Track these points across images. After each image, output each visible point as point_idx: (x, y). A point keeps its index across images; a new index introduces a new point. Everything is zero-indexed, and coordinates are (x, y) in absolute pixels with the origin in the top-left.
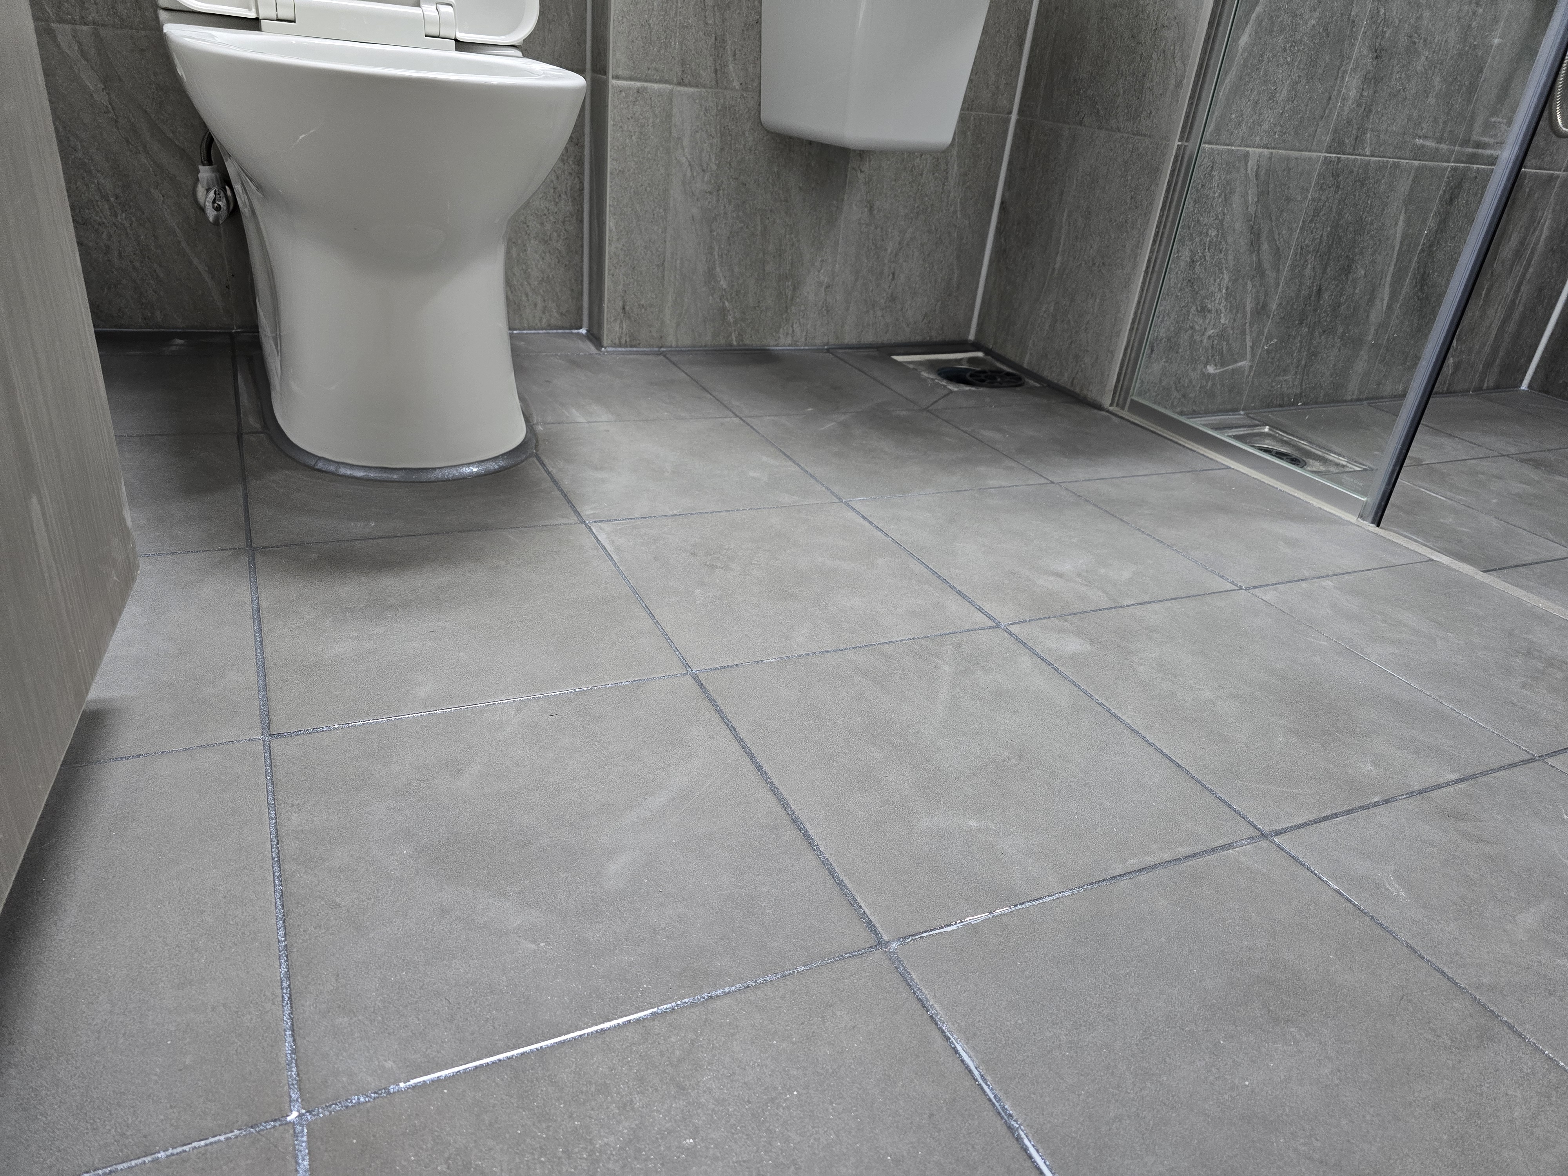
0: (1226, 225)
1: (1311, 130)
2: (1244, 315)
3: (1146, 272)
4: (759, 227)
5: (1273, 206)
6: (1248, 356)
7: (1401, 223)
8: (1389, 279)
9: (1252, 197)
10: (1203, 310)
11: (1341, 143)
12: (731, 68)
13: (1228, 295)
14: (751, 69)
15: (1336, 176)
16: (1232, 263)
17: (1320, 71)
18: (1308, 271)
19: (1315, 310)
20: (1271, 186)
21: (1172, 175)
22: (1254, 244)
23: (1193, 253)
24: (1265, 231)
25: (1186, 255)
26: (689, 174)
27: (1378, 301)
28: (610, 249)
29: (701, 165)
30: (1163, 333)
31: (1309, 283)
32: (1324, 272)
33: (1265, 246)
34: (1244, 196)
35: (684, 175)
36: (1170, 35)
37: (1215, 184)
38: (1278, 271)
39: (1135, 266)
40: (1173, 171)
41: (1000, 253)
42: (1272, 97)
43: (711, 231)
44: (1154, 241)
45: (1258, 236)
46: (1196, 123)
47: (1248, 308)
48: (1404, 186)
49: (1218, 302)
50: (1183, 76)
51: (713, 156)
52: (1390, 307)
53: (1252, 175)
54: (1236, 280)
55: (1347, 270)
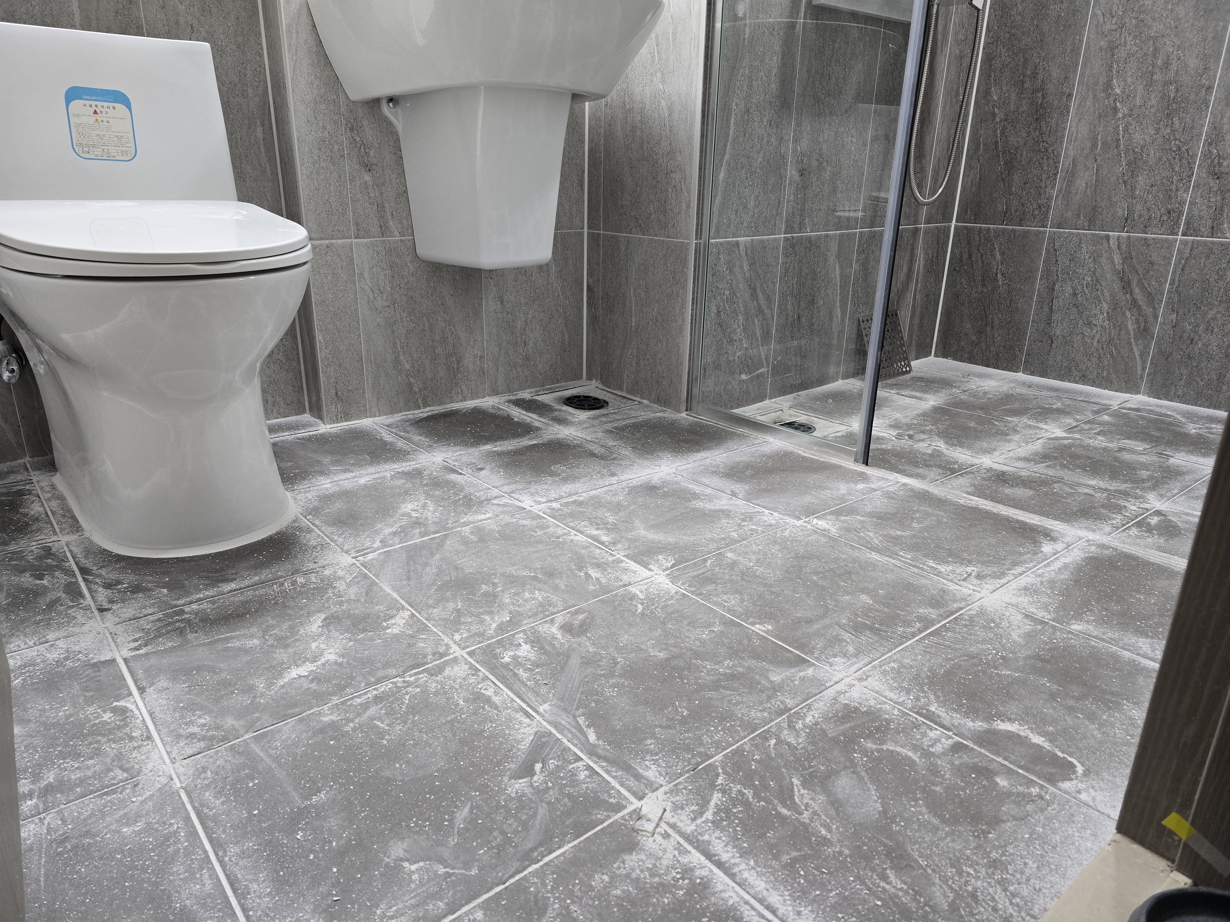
0: (734, 286)
1: (772, 223)
2: (757, 339)
3: (692, 323)
4: (427, 325)
5: (760, 271)
6: (765, 364)
7: (837, 270)
8: (838, 304)
9: (746, 267)
10: (731, 341)
11: (792, 228)
12: (391, 223)
13: (745, 329)
14: (405, 222)
15: (793, 247)
16: (742, 309)
17: (770, 187)
18: (789, 306)
19: (799, 330)
20: (756, 259)
21: (695, 262)
22: (754, 296)
23: (718, 307)
24: (758, 286)
25: (714, 309)
26: (371, 296)
27: (835, 318)
28: (320, 355)
29: (379, 289)
30: (709, 360)
31: (791, 313)
32: (799, 305)
33: (760, 295)
34: (741, 267)
35: (368, 297)
36: (677, 176)
37: (722, 262)
38: (772, 310)
39: (683, 320)
40: (695, 259)
41: (593, 319)
42: (745, 207)
43: (393, 332)
44: (693, 303)
45: (755, 290)
46: (704, 228)
47: (758, 335)
48: (834, 247)
49: (739, 334)
50: (690, 201)
51: (387, 283)
52: (843, 320)
53: (743, 253)
54: (747, 319)
55: (812, 302)
